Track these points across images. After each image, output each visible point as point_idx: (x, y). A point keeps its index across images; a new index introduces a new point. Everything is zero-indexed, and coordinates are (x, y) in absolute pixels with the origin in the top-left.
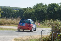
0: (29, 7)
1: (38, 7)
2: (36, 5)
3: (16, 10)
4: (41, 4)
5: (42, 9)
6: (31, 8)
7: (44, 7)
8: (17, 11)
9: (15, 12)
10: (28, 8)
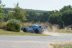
0: (56, 10)
1: (66, 10)
2: (63, 8)
5: (70, 12)
6: (58, 11)
8: (41, 15)
9: (39, 16)
10: (54, 11)
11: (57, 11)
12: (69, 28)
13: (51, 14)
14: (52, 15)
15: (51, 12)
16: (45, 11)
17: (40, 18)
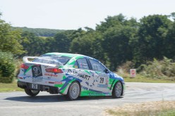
0: (86, 28)
1: (113, 26)
2: (105, 21)
3: (45, 38)
4: (120, 18)
5: (122, 32)
7: (127, 27)
8: (48, 40)
9: (44, 43)
10: (83, 29)
11: (90, 30)
12: (131, 70)
13: (77, 36)
14: (78, 40)
15: (76, 31)
17: (48, 48)
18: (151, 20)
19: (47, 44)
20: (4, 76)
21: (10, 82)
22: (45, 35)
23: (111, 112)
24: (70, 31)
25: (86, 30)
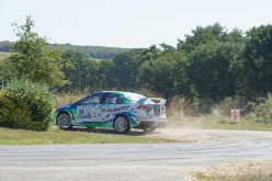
0: (163, 45)
1: (204, 43)
2: (192, 35)
3: (98, 61)
4: (216, 30)
6: (170, 47)
7: (227, 44)
8: (104, 63)
9: (97, 68)
10: (158, 47)
11: (168, 49)
12: (232, 111)
13: (148, 58)
14: (151, 65)
15: (146, 51)
16: (119, 49)
17: (104, 76)
18: (264, 34)
19: (101, 71)
20: (34, 120)
21: (44, 130)
22: (99, 57)
23: (200, 176)
24: (137, 51)
25: (163, 49)
